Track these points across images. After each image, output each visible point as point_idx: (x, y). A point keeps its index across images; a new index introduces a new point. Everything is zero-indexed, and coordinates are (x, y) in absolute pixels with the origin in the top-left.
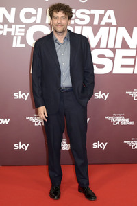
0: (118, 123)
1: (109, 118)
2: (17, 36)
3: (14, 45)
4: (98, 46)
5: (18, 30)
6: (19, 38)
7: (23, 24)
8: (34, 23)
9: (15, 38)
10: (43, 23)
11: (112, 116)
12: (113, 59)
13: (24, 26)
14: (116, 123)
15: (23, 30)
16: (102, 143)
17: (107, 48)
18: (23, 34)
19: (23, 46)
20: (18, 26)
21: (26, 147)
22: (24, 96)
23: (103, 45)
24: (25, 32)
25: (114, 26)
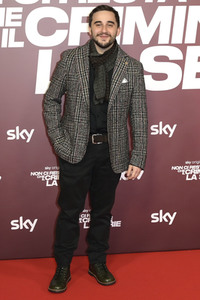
0: (194, 177)
1: (178, 168)
2: (9, 28)
3: (4, 45)
4: (154, 42)
5: (10, 17)
6: (13, 31)
7: (19, 5)
8: (39, 4)
9: (5, 31)
10: (54, 3)
11: (183, 164)
12: (181, 63)
13: (20, 10)
14: (190, 176)
15: (20, 17)
16: (168, 214)
17: (170, 44)
18: (19, 24)
19: (21, 44)
20: (10, 10)
21: (33, 226)
22: (24, 134)
23: (163, 38)
24: (23, 20)
25: (182, 4)
